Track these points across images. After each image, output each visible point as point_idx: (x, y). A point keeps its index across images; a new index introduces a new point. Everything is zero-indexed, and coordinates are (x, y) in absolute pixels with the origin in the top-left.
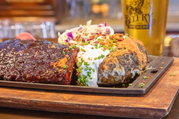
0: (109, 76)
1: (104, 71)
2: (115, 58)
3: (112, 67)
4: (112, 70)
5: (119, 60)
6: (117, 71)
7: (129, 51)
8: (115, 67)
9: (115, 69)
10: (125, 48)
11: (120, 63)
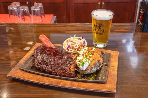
0: (90, 72)
1: (89, 70)
2: (93, 65)
3: (91, 68)
4: (92, 69)
5: (94, 65)
6: (93, 70)
7: (97, 60)
8: (92, 68)
9: (93, 69)
10: (96, 59)
11: (94, 66)
